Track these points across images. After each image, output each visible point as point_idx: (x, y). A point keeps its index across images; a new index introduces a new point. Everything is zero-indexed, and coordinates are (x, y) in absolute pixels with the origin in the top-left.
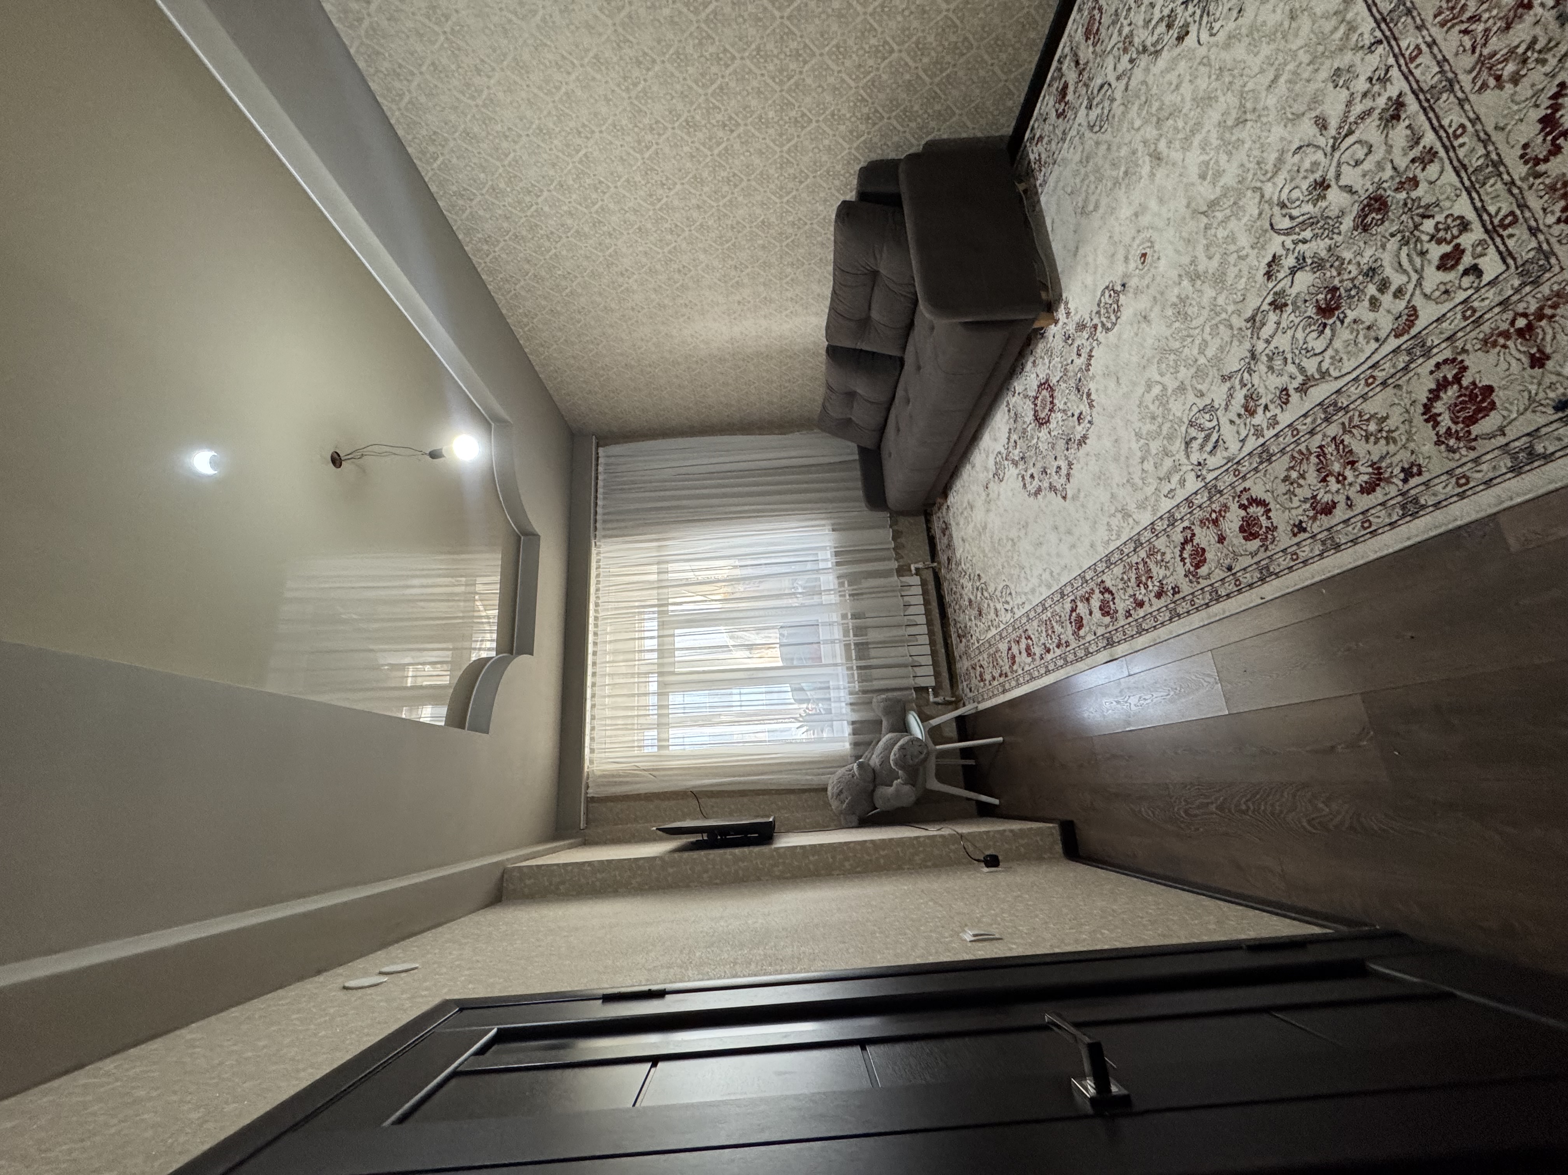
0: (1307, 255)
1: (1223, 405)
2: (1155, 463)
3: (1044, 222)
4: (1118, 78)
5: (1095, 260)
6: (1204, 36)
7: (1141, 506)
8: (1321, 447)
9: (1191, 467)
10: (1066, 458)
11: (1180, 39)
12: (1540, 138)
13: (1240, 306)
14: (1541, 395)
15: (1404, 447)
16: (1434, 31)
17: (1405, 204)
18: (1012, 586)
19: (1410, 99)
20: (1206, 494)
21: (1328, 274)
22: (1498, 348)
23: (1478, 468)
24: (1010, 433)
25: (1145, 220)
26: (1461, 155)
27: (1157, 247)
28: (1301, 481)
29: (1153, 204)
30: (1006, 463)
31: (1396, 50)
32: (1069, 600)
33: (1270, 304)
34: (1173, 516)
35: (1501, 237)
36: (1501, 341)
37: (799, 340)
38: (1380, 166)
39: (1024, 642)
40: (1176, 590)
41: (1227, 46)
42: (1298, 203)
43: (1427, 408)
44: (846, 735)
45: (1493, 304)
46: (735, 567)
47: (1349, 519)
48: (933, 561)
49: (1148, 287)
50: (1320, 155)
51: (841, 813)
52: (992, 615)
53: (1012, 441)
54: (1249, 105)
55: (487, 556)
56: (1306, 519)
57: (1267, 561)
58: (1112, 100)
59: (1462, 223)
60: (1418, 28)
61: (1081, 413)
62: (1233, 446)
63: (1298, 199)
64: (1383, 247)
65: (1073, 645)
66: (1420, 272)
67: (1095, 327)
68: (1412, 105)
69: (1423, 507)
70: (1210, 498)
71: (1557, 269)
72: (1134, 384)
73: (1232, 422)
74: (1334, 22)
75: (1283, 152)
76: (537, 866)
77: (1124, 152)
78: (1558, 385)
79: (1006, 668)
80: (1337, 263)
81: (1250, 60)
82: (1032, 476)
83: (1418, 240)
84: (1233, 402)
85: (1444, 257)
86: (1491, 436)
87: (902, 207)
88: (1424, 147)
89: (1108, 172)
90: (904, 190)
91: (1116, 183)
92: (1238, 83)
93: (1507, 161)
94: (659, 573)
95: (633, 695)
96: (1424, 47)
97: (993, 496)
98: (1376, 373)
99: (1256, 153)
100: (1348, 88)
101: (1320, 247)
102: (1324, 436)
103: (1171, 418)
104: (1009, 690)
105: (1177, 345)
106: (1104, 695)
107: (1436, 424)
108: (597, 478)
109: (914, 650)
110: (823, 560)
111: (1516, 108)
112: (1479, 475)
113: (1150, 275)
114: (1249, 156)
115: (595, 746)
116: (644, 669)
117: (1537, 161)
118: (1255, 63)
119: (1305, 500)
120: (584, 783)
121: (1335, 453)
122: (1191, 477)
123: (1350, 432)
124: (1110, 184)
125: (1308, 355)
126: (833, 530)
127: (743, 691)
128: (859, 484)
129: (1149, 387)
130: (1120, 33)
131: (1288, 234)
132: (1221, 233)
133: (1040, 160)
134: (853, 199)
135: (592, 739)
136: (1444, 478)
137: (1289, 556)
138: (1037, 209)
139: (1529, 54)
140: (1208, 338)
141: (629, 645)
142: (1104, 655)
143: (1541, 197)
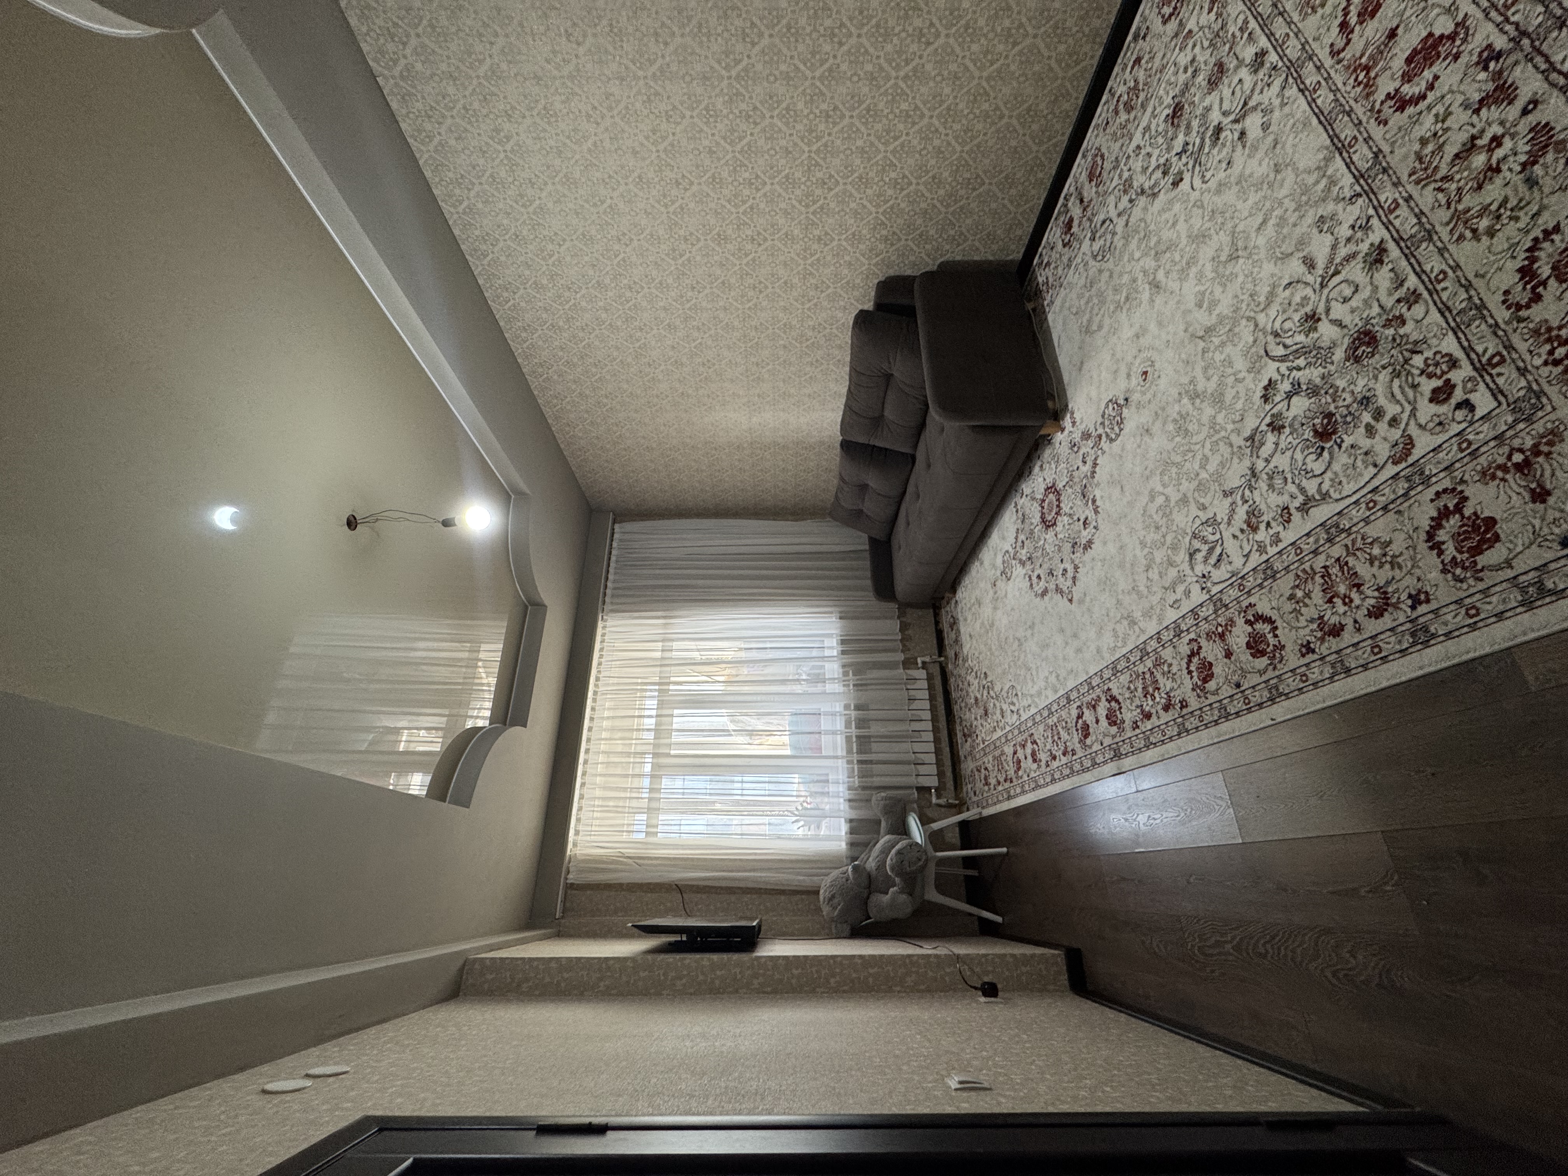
0: (1302, 381)
1: (1226, 520)
2: (1160, 573)
3: (1052, 340)
4: (1119, 215)
5: (1099, 376)
6: (1197, 182)
7: (1147, 614)
8: (1325, 567)
9: (1195, 579)
10: (1073, 562)
11: (1175, 184)
12: (1520, 287)
13: (1237, 425)
14: (1546, 530)
15: (1409, 573)
16: (1409, 187)
17: (1394, 340)
18: (1019, 688)
19: (1391, 246)
20: (1211, 608)
21: (1323, 401)
22: (1497, 481)
23: (1488, 600)
24: (1017, 532)
25: (1144, 341)
26: (1444, 299)
27: (1157, 365)
28: (1307, 600)
29: (1153, 327)
30: (1014, 562)
31: (1376, 203)
32: (1075, 706)
33: (1268, 425)
34: (1179, 626)
35: (1491, 375)
36: (1500, 474)
37: (815, 433)
38: (1367, 303)
39: (1029, 747)
40: (1184, 704)
41: (1218, 192)
42: (1290, 333)
43: (1430, 536)
44: (843, 833)
45: (1488, 438)
46: (741, 649)
47: (1358, 643)
48: (940, 656)
49: (1149, 402)
50: (1309, 291)
51: (832, 920)
52: (998, 716)
53: (1020, 540)
54: (1240, 244)
55: (492, 623)
56: (1314, 640)
57: (1275, 681)
58: (1114, 234)
59: (1451, 360)
60: (1395, 185)
61: (1087, 518)
62: (1238, 561)
63: (1290, 330)
64: (1376, 378)
65: (1080, 753)
66: (1413, 403)
67: (1100, 436)
68: (1394, 252)
69: (1434, 636)
70: (1215, 612)
71: (1549, 408)
72: (1138, 493)
73: (1235, 537)
74: (1315, 175)
75: (1274, 286)
76: (501, 959)
77: (1126, 279)
78: (1562, 521)
79: (1011, 773)
80: (1331, 391)
81: (1240, 205)
82: (1039, 577)
83: (1409, 373)
84: (1235, 517)
85: (1435, 391)
86: (1498, 568)
87: (916, 317)
88: (1408, 289)
89: (1110, 295)
90: (918, 305)
91: (1119, 307)
92: (1229, 225)
93: (1490, 305)
94: (663, 651)
95: (627, 776)
96: (1401, 201)
97: (1000, 593)
98: (1377, 498)
99: (1250, 286)
100: (1332, 234)
101: (1314, 374)
102: (1328, 557)
103: (1175, 528)
104: (1014, 797)
105: (1178, 459)
106: (1112, 810)
107: (1440, 553)
108: (610, 553)
109: (917, 747)
110: (829, 648)
111: (1492, 258)
112: (1489, 607)
113: (1152, 391)
114: (1242, 288)
115: (581, 828)
116: (640, 749)
117: (1519, 307)
118: (1244, 208)
119: (1312, 621)
120: (564, 869)
121: (1340, 574)
122: (1196, 589)
123: (1355, 555)
124: (1112, 308)
125: (1309, 475)
126: (841, 618)
127: (745, 779)
128: (869, 574)
129: (1152, 498)
130: (1120, 177)
131: (1282, 361)
132: (1219, 357)
133: (1047, 282)
134: (871, 309)
135: (578, 820)
136: (1452, 607)
137: (1298, 677)
138: (1045, 326)
139: (1502, 211)
140: (1209, 454)
141: (626, 723)
142: (1111, 767)
143: (1526, 340)
